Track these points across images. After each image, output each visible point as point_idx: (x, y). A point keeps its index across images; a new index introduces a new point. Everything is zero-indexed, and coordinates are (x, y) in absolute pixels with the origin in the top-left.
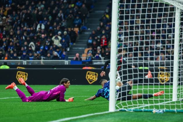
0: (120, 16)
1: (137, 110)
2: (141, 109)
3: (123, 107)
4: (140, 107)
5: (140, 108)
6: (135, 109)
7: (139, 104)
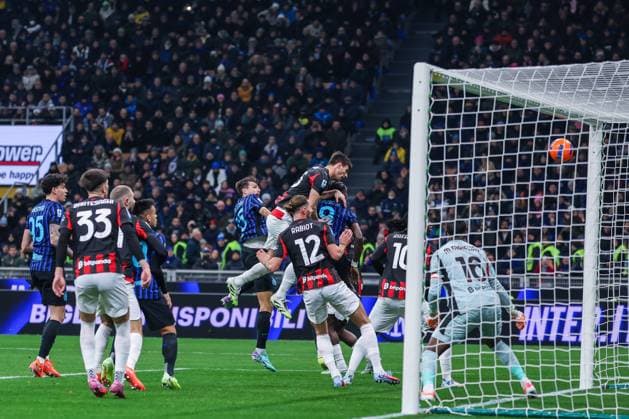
0: (433, 148)
1: (478, 411)
2: (492, 409)
3: (441, 402)
4: (488, 403)
5: (486, 407)
6: (475, 408)
7: (485, 394)
